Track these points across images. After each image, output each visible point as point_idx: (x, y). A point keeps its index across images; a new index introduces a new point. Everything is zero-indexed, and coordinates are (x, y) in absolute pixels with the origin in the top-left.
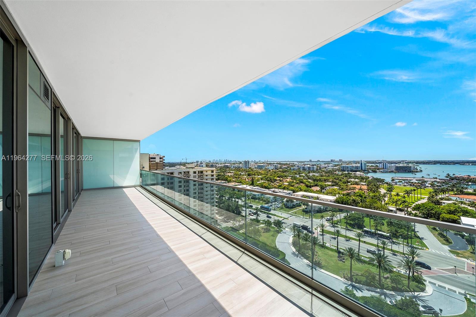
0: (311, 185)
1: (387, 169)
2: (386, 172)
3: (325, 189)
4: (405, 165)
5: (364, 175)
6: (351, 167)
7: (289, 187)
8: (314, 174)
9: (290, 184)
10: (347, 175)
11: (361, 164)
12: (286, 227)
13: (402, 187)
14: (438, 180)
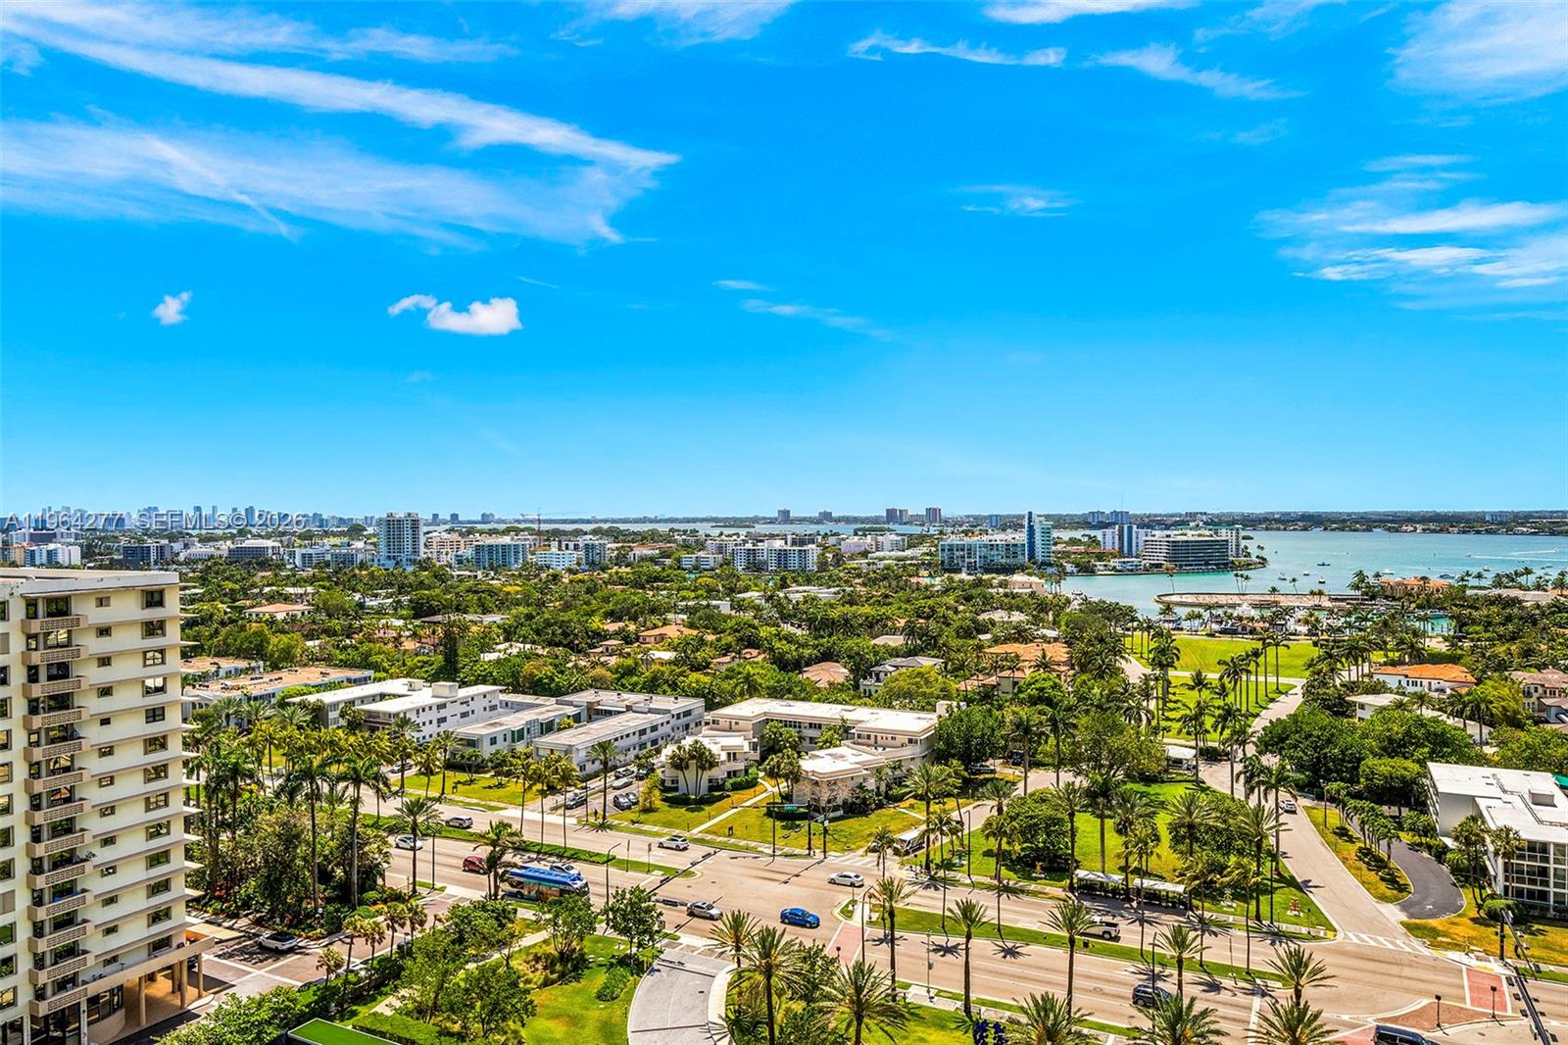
0: (801, 657)
1: (1134, 554)
2: (1134, 571)
3: (877, 675)
4: (1206, 534)
5: (1045, 588)
6: (985, 546)
7: (681, 674)
8: (813, 590)
9: (689, 659)
10: (974, 592)
11: (1031, 529)
12: (679, 927)
13: (1202, 644)
14: (1327, 604)
